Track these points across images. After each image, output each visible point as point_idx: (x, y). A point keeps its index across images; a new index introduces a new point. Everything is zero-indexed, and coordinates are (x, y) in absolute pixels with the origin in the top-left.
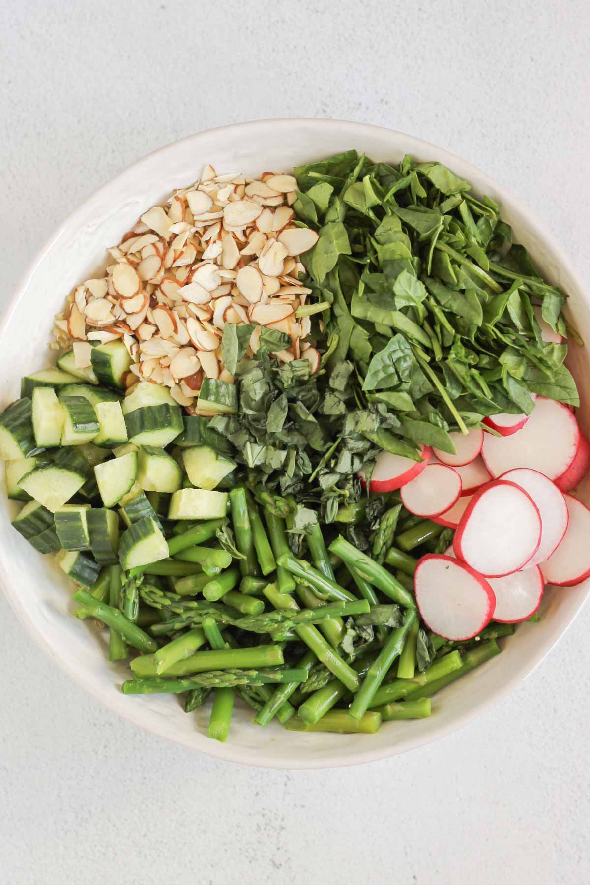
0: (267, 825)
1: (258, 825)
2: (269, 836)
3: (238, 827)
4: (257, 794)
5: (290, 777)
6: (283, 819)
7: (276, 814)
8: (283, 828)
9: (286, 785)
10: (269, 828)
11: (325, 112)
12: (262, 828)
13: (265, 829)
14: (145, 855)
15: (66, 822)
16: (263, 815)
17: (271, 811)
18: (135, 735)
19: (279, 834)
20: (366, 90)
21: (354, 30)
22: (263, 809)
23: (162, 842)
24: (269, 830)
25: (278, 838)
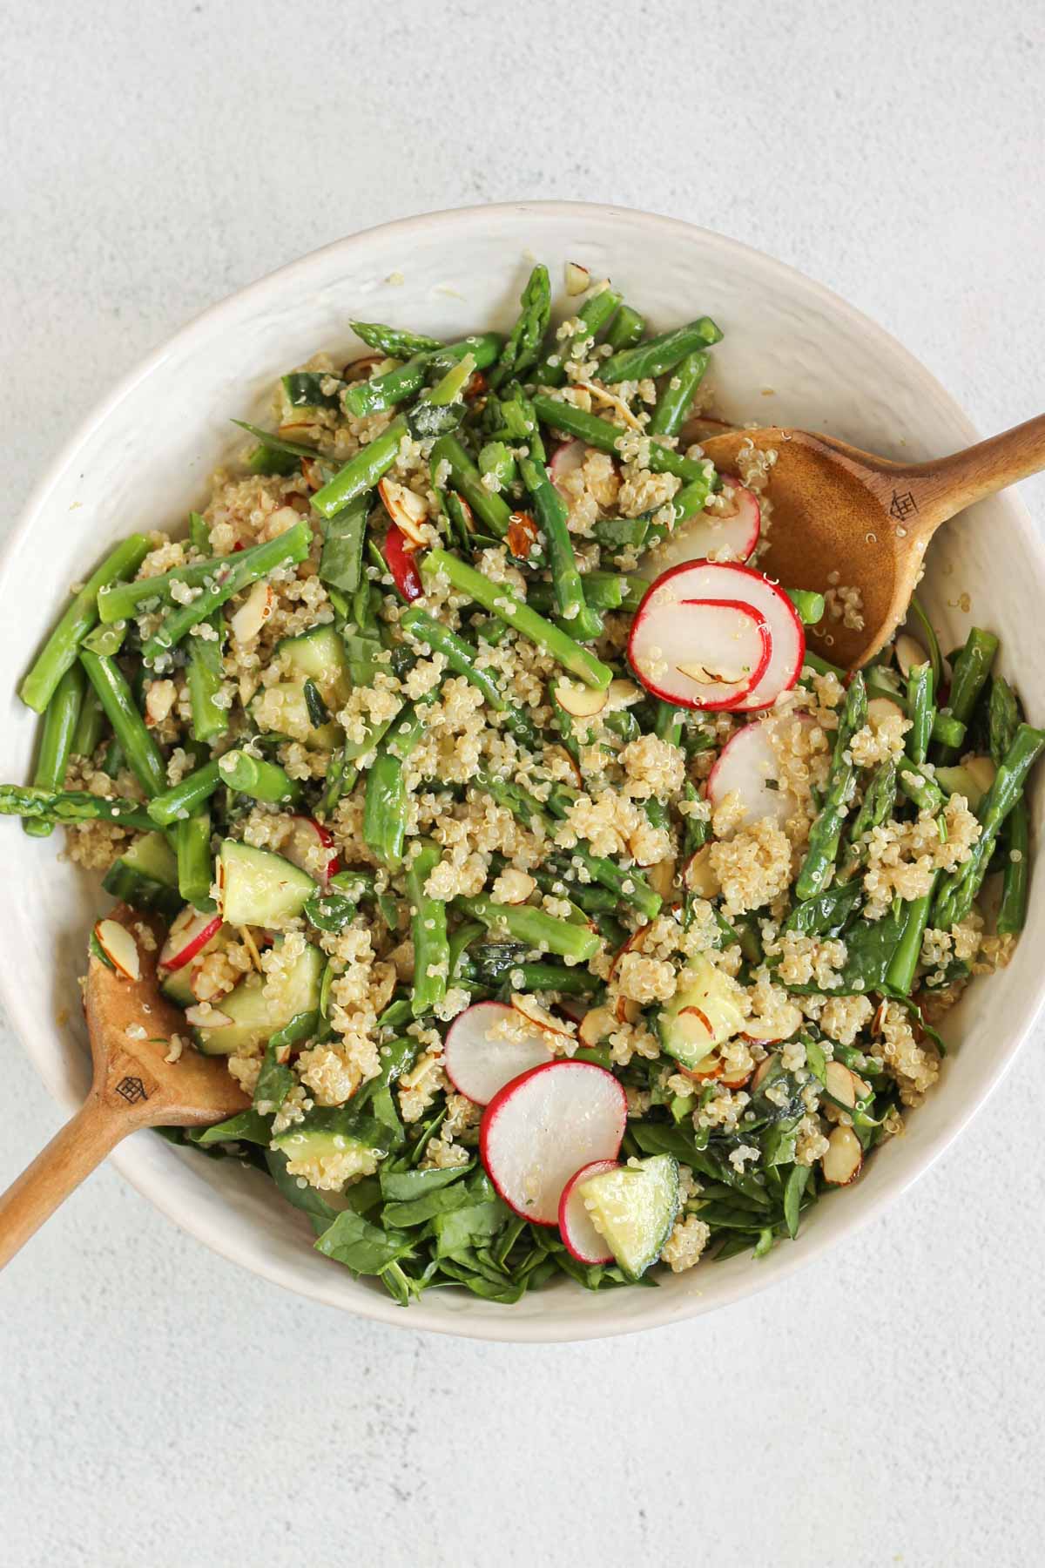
0: (384, 1423)
1: (370, 1427)
2: (388, 1443)
3: (335, 1428)
4: (368, 1370)
5: (424, 1341)
6: (412, 1414)
7: (400, 1405)
8: (412, 1430)
9: (417, 1355)
10: (388, 1429)
11: (478, 187)
12: (376, 1429)
13: (382, 1432)
14: (174, 1479)
15: (36, 1421)
16: (378, 1408)
17: (391, 1401)
18: (155, 1270)
19: (405, 1440)
20: (550, 149)
21: (529, 47)
22: (379, 1397)
23: (202, 1456)
24: (389, 1434)
25: (404, 1447)
